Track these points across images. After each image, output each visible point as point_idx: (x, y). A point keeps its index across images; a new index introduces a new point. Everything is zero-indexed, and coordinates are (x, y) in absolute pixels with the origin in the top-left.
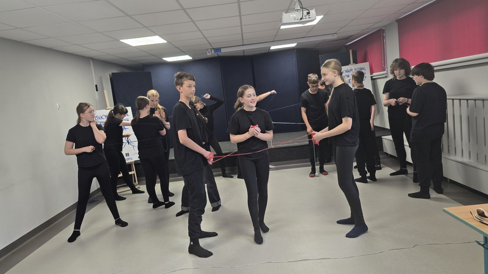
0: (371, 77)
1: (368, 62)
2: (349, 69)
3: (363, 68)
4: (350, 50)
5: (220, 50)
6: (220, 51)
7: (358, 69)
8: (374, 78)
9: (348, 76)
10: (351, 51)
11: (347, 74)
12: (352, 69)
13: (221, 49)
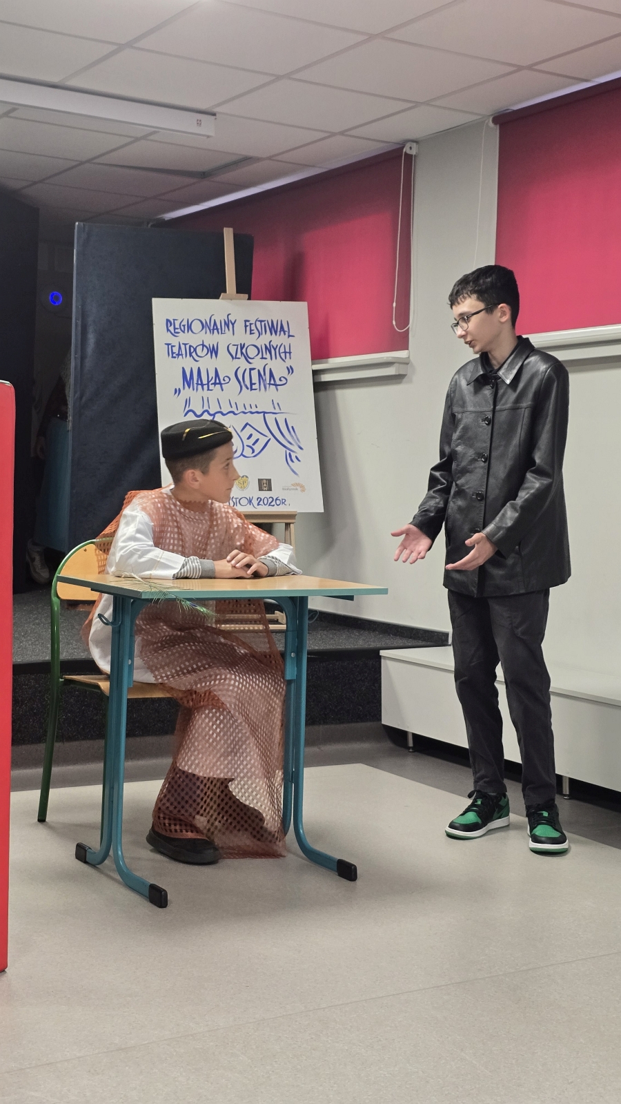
0: (315, 373)
1: (305, 304)
2: (220, 318)
3: (282, 327)
4: (225, 230)
7: (258, 324)
8: (326, 378)
9: (214, 351)
10: (228, 235)
11: (211, 339)
12: (232, 318)
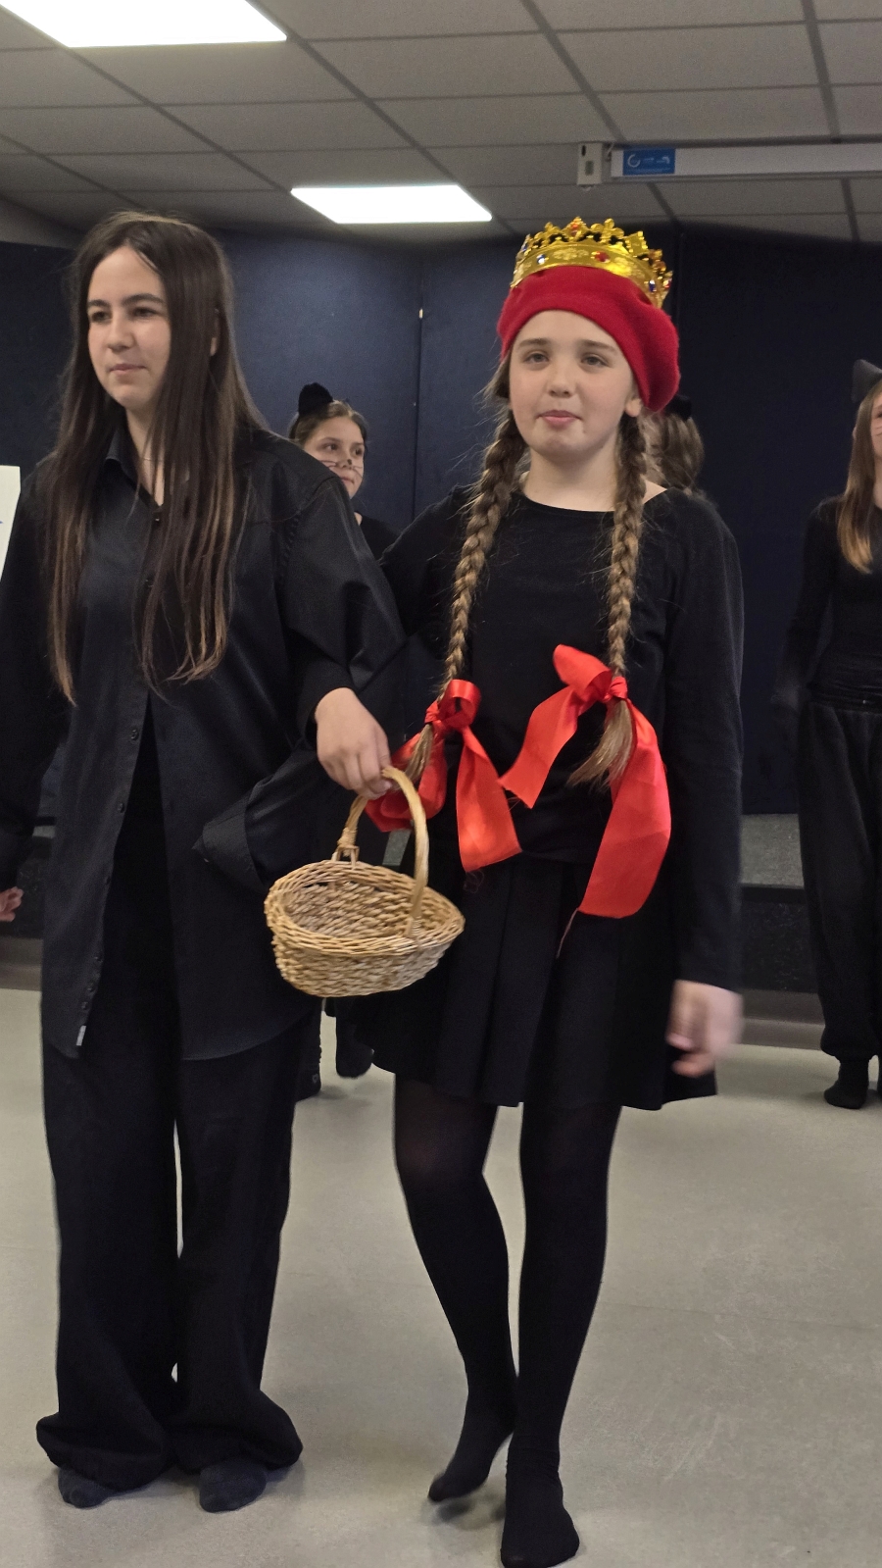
5: (666, 159)
6: (664, 165)
13: (679, 153)
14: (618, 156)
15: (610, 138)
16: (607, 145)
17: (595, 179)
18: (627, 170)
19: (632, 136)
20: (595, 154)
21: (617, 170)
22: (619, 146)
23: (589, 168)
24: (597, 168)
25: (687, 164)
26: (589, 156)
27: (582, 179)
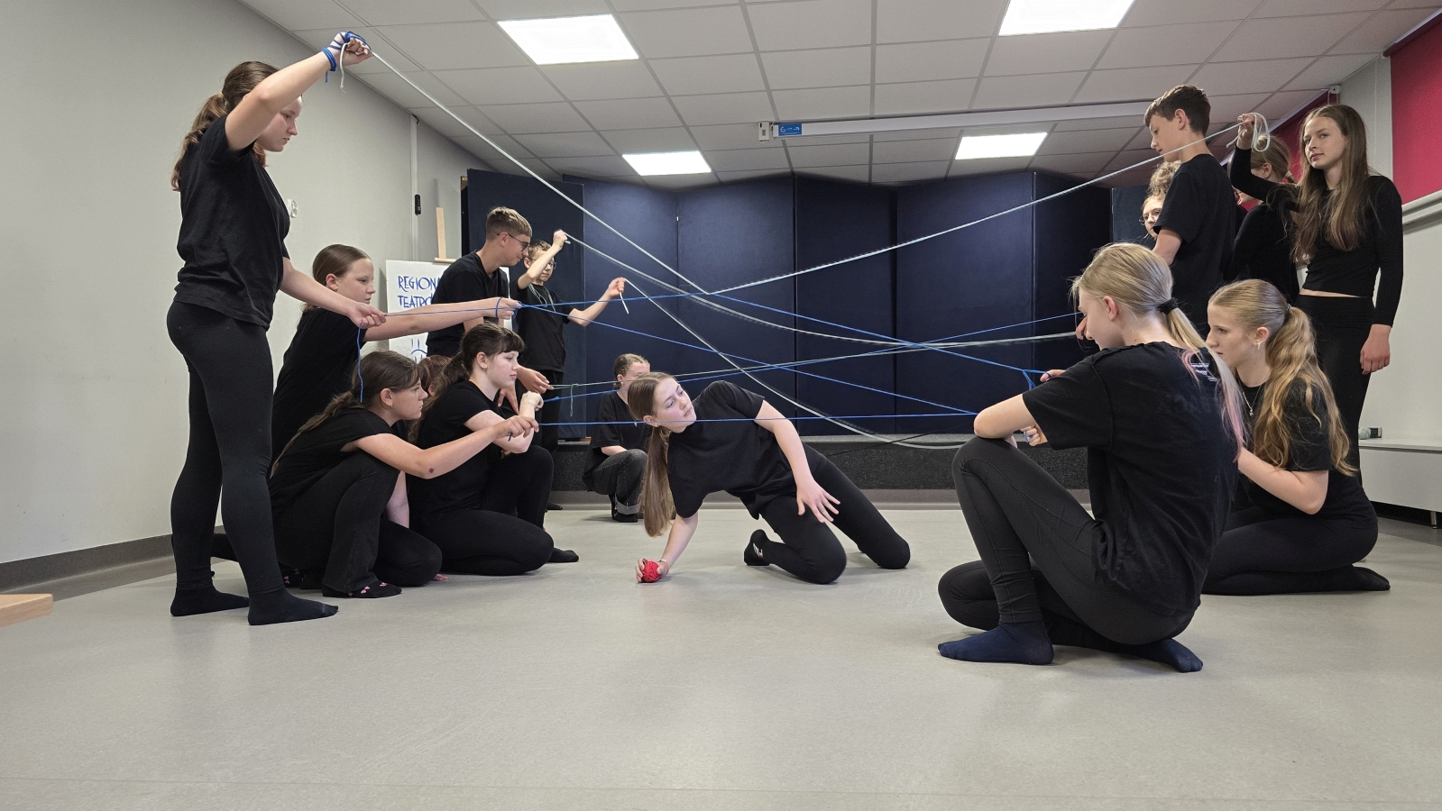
5: (798, 128)
6: (797, 131)
13: (803, 125)
14: (776, 127)
15: (773, 120)
16: (770, 124)
17: (767, 137)
18: (780, 134)
19: (783, 119)
20: (766, 127)
21: (776, 133)
22: (776, 124)
23: (764, 134)
24: (767, 132)
25: (807, 130)
26: (763, 128)
27: (761, 137)
